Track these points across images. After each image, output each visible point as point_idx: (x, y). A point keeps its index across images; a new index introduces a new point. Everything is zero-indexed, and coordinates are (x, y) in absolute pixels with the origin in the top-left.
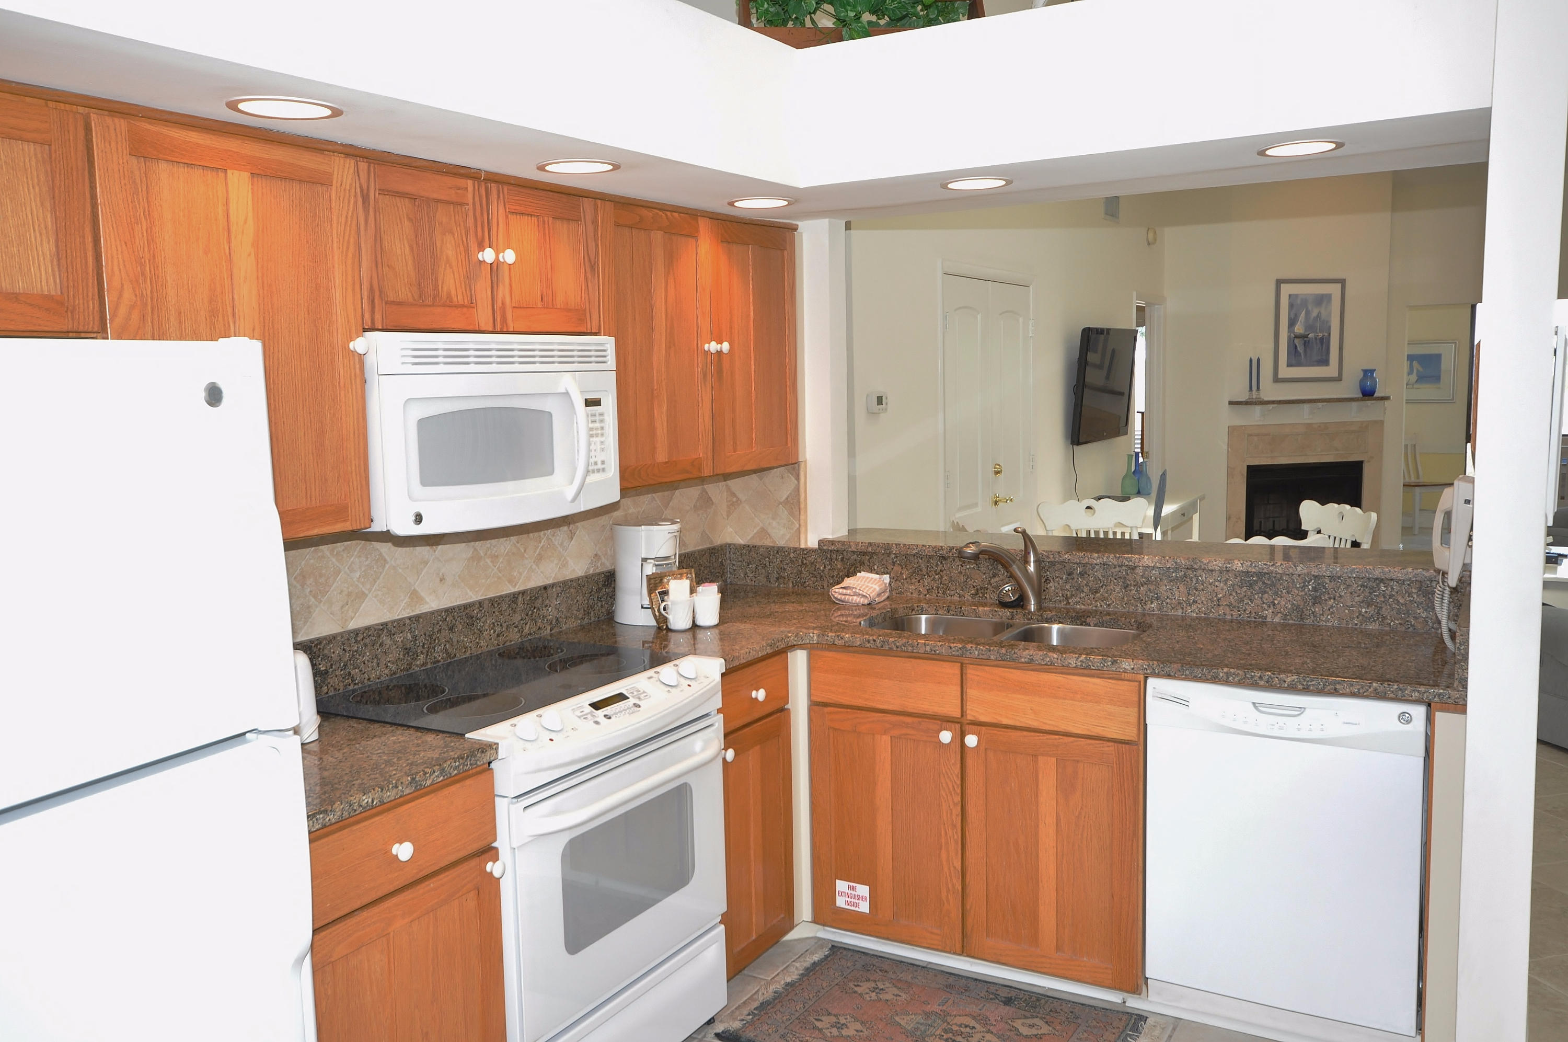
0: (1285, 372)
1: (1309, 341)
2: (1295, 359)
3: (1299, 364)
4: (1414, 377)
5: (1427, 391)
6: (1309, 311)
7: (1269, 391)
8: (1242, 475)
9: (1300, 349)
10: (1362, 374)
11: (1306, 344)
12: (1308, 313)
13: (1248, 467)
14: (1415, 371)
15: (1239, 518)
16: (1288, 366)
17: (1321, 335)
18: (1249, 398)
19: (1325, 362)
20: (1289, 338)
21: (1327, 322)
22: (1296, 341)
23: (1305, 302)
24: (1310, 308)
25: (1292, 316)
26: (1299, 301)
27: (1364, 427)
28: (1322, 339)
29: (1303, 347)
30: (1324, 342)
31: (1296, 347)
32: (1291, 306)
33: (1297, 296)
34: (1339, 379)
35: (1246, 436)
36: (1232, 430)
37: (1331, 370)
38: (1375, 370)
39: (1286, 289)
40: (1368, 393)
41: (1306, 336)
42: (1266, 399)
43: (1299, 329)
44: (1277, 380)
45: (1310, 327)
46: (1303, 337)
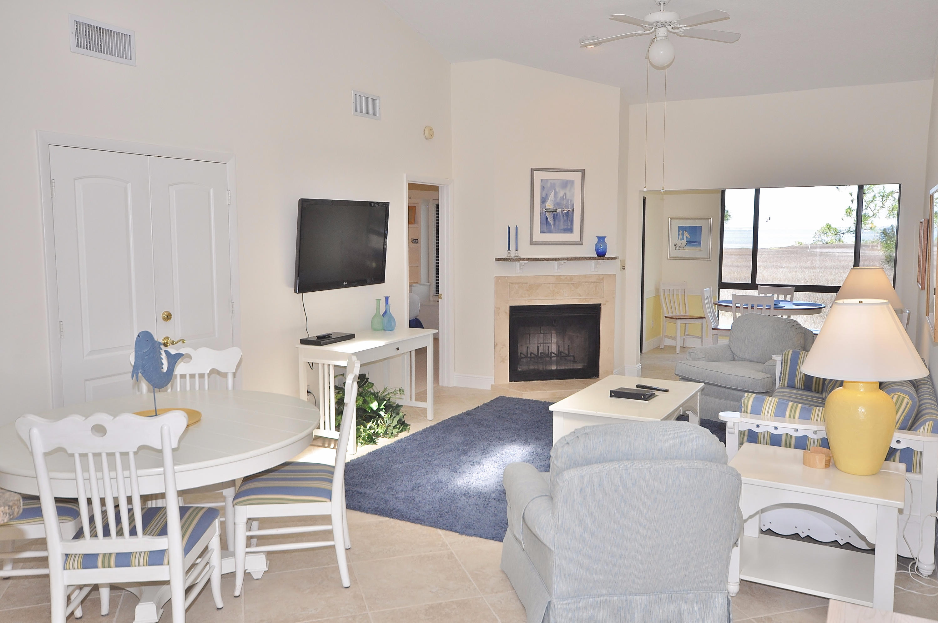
0: (538, 237)
1: (557, 215)
2: (546, 226)
3: (550, 232)
4: (684, 242)
5: (692, 252)
6: (557, 192)
7: (525, 251)
8: (506, 313)
9: (551, 220)
10: (596, 240)
11: (555, 217)
12: (556, 193)
13: (511, 307)
14: (685, 237)
15: (504, 345)
16: (541, 233)
17: (566, 210)
18: (508, 256)
19: (570, 230)
20: (542, 211)
21: (571, 201)
22: (547, 214)
23: (553, 186)
24: (557, 190)
25: (544, 196)
26: (549, 185)
27: (601, 279)
28: (567, 213)
29: (553, 218)
30: (569, 216)
31: (547, 219)
32: (543, 188)
33: (547, 180)
34: (581, 243)
35: (509, 284)
36: (498, 279)
37: (575, 236)
38: (605, 237)
39: (538, 176)
40: (601, 254)
41: (555, 211)
42: (522, 257)
43: (549, 205)
44: (532, 243)
45: (558, 204)
46: (553, 211)
